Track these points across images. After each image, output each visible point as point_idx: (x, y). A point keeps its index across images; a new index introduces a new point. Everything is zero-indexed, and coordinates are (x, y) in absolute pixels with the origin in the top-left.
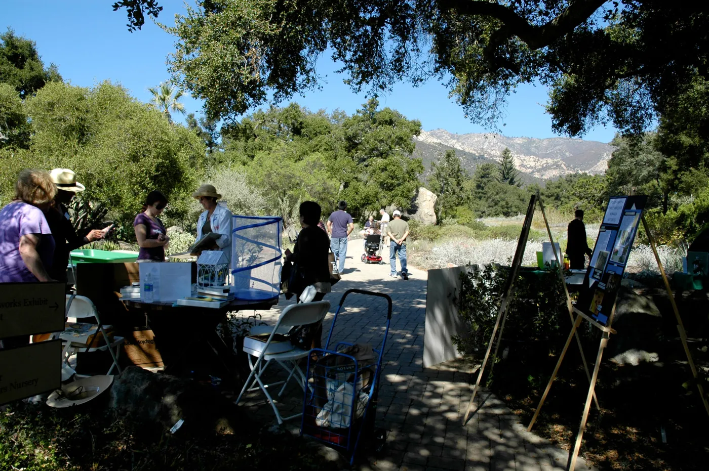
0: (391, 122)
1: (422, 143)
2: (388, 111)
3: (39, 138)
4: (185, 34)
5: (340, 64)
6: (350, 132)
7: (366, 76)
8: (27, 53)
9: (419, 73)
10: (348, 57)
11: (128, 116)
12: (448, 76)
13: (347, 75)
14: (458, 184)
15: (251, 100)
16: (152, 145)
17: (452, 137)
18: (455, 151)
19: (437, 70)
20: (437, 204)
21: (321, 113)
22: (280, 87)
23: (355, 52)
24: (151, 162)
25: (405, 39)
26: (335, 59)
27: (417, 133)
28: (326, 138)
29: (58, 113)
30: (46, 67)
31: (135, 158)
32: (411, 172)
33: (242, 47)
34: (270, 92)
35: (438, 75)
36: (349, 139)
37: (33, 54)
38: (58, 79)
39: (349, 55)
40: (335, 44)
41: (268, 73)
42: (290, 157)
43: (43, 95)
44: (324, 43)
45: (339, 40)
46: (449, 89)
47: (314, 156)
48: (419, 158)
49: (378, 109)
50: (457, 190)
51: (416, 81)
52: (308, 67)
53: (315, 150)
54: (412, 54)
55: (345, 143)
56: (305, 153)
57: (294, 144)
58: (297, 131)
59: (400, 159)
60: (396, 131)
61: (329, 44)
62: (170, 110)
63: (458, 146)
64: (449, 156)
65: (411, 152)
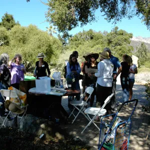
0: (122, 34)
1: (133, 41)
2: (121, 30)
3: (12, 42)
4: (50, 5)
5: (103, 13)
6: (109, 38)
7: (112, 17)
8: (11, 18)
9: (131, 15)
10: (106, 11)
11: (37, 34)
12: (141, 15)
13: (106, 16)
14: (146, 54)
15: (73, 26)
16: (44, 43)
17: (144, 39)
18: (144, 43)
19: (137, 13)
20: (138, 60)
21: (100, 32)
22: (83, 21)
23: (108, 9)
24: (44, 49)
25: (125, 3)
26: (102, 11)
27: (132, 37)
28: (101, 40)
29: (17, 35)
30: (16, 22)
31: (39, 47)
32: (129, 50)
33: (69, 8)
34: (79, 23)
35: (138, 15)
36: (109, 40)
37: (12, 19)
38: (19, 25)
39: (106, 10)
40: (101, 6)
41: (79, 17)
42: (90, 46)
43: (13, 29)
44: (98, 6)
45: (103, 5)
46: (141, 20)
47: (97, 46)
48: (132, 46)
49: (118, 30)
50: (145, 56)
51: (130, 17)
52: (92, 14)
53: (97, 44)
54: (128, 8)
55: (108, 42)
56: (94, 45)
57: (91, 42)
58: (92, 38)
59: (125, 46)
60: (124, 37)
61: (99, 6)
62: (52, 33)
63: (145, 42)
64: (142, 44)
65: (129, 44)
